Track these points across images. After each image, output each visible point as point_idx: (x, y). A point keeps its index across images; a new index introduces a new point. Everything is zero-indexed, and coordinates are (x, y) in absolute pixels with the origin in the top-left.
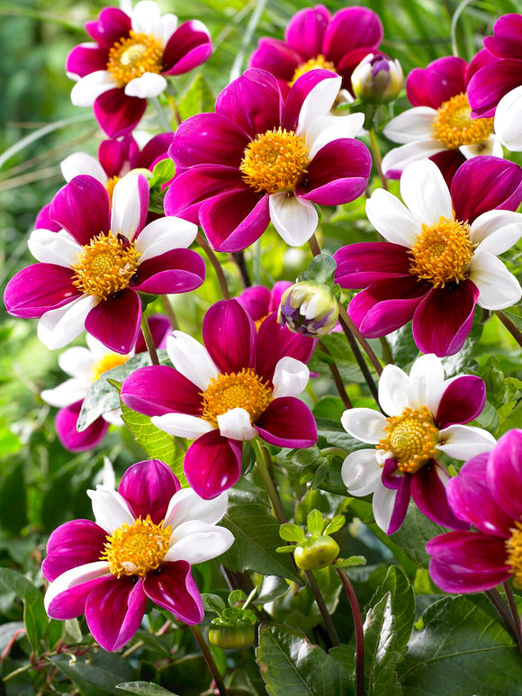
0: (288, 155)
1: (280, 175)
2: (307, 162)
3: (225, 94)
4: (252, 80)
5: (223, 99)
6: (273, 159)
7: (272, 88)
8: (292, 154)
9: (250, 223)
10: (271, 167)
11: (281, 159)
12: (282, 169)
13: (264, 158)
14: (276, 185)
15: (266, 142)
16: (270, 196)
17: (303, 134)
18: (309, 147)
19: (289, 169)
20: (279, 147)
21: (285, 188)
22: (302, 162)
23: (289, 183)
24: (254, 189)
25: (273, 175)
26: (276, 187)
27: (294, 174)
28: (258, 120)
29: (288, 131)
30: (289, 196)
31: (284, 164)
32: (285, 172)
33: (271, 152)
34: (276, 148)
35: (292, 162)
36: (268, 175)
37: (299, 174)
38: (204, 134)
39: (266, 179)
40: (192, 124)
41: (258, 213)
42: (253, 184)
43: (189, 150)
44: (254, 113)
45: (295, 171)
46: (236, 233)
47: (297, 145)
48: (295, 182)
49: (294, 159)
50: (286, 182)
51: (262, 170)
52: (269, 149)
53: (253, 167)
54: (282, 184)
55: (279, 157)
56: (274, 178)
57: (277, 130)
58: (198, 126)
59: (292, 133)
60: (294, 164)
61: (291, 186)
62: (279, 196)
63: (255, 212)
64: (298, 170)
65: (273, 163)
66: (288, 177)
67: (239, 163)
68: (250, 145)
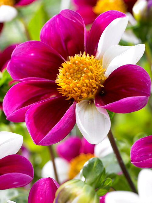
0: (90, 74)
1: (84, 89)
2: (103, 79)
3: (47, 26)
4: (65, 17)
5: (46, 30)
6: (79, 76)
7: (79, 23)
8: (93, 73)
9: (61, 126)
10: (77, 83)
11: (84, 77)
12: (85, 84)
13: (72, 75)
14: (81, 95)
15: (74, 63)
16: (77, 105)
17: (101, 57)
18: (105, 68)
19: (91, 84)
20: (83, 67)
21: (87, 98)
22: (100, 79)
23: (90, 94)
24: (65, 97)
25: (79, 88)
26: (81, 97)
27: (94, 88)
28: (70, 45)
29: (90, 56)
30: (90, 102)
31: (87, 81)
32: (87, 86)
33: (78, 70)
34: (81, 68)
35: (92, 79)
36: (75, 89)
37: (97, 88)
38: (32, 54)
39: (73, 91)
40: (23, 48)
41: (67, 118)
42: (64, 94)
43: (22, 65)
44: (67, 40)
45: (95, 86)
46: (50, 134)
47: (96, 66)
48: (94, 93)
49: (94, 77)
50: (88, 93)
51: (71, 85)
52: (76, 68)
53: (64, 82)
54: (85, 95)
55: (83, 75)
56: (80, 91)
57: (83, 54)
58: (27, 49)
59: (93, 57)
60: (94, 81)
61: (91, 96)
62: (83, 102)
63: (65, 118)
64: (97, 85)
65: (79, 79)
66: (89, 90)
67: (55, 78)
68: (63, 65)
